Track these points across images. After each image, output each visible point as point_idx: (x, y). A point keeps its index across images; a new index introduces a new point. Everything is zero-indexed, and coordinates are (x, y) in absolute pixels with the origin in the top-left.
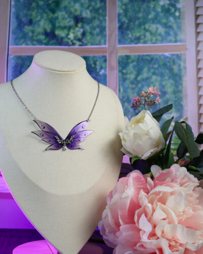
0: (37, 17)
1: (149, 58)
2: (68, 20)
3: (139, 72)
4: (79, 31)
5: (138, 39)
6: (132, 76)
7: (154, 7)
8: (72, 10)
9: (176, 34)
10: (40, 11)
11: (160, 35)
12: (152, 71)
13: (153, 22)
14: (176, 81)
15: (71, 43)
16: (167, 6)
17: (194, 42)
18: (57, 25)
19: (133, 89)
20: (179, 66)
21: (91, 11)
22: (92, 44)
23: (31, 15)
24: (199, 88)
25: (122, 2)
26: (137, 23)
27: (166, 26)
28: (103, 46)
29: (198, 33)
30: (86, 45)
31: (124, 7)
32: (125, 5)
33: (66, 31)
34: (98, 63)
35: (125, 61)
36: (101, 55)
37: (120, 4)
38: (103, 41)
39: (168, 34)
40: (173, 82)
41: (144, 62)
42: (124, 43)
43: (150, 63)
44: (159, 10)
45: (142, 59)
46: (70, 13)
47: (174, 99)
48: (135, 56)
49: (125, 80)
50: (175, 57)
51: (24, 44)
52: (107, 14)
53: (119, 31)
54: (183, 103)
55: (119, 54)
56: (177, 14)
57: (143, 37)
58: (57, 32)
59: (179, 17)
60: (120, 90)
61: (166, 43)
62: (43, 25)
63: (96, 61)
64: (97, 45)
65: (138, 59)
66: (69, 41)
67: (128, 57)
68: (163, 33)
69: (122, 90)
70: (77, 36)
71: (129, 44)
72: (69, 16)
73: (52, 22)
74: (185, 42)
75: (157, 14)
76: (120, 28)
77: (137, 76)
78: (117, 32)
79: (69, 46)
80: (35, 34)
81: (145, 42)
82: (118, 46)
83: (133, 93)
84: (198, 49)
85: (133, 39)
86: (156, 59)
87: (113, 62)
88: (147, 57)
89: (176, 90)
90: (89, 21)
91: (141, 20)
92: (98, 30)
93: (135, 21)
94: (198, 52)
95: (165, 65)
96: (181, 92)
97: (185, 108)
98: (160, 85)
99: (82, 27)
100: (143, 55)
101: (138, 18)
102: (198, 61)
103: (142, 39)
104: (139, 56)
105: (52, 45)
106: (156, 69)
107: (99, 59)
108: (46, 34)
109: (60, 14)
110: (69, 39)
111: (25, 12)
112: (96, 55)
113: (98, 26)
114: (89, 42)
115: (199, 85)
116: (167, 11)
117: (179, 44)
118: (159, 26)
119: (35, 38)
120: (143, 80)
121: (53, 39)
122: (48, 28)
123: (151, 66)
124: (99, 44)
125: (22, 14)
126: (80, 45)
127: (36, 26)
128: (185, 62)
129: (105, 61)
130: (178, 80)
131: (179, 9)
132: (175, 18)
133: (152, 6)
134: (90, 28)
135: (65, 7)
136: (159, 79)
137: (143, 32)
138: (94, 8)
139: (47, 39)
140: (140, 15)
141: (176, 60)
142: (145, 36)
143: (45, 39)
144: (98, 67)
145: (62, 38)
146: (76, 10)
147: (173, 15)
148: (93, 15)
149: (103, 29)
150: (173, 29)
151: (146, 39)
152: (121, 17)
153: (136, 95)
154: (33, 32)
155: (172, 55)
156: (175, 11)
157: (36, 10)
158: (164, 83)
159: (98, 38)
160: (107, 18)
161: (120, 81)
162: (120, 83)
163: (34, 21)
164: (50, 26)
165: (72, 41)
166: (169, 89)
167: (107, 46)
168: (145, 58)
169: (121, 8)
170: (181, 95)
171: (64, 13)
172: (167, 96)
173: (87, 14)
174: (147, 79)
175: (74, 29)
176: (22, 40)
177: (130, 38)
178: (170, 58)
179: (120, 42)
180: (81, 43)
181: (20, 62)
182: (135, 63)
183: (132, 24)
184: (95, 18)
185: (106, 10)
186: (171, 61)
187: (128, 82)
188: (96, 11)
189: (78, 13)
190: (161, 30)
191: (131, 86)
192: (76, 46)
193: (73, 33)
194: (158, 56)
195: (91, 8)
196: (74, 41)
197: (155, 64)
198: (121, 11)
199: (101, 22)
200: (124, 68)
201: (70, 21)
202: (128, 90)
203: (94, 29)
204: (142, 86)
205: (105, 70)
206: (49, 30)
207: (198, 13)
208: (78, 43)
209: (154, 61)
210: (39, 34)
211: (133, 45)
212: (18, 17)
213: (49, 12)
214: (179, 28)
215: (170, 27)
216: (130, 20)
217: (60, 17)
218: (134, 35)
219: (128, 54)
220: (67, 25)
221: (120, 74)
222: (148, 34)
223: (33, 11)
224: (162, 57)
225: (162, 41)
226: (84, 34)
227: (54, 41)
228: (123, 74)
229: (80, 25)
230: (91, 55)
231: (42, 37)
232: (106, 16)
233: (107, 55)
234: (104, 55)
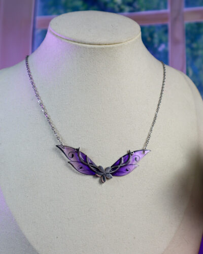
15: (117, 9)
22: (147, 9)
28: (163, 11)
30: (139, 10)
34: (156, 35)
35: (195, 30)
36: (160, 23)
38: (162, 4)
42: (193, 5)
49: (195, 58)
51: (55, 14)
55: (186, 22)
60: (188, 74)
63: (154, 32)
64: (154, 9)
66: (115, 6)
67: (199, 25)
69: (191, 72)
82: (186, 10)
87: (178, 33)
107: (157, 30)
110: (115, 4)
112: (153, 24)
114: (142, 7)
119: (70, 5)
124: (158, 8)
126: (131, 11)
129: (166, 32)
143: (83, 5)
144: (156, 41)
145: (106, 3)
161: (187, 59)
162: (189, 62)
165: (119, 6)
176: (53, 9)
179: (187, 4)
180: (131, 8)
187: (199, 61)
196: (123, 7)
200: (193, 41)
202: (201, 72)
205: (167, 45)
208: (127, 8)
219: (199, 21)
221: (188, 50)
228: (192, 49)
230: (146, 25)
233: (169, 23)
234: (165, 23)
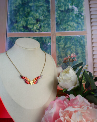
0: (19, 19)
1: (70, 38)
2: (34, 20)
3: (66, 44)
4: (38, 26)
5: (65, 29)
6: (63, 46)
7: (72, 14)
8: (35, 16)
9: (82, 27)
10: (21, 17)
11: (75, 27)
12: (71, 43)
13: (72, 22)
14: (82, 48)
15: (35, 31)
16: (77, 14)
17: (90, 30)
18: (28, 23)
19: (63, 52)
20: (84, 41)
21: (44, 17)
22: (44, 31)
23: (17, 19)
24: (93, 51)
25: (57, 13)
26: (64, 22)
27: (77, 23)
28: (49, 32)
29: (92, 26)
30: (41, 32)
31: (58, 15)
32: (59, 14)
33: (32, 26)
34: (47, 40)
35: (59, 39)
36: (48, 36)
37: (56, 13)
38: (49, 30)
39: (78, 27)
40: (81, 49)
41: (67, 39)
42: (59, 31)
43: (70, 40)
44: (74, 16)
45: (67, 38)
46: (34, 18)
47: (82, 56)
48: (64, 36)
49: (59, 47)
50: (81, 37)
51: (14, 32)
52: (51, 18)
53: (56, 26)
54: (86, 58)
55: (56, 36)
56: (82, 18)
57: (67, 28)
58: (28, 26)
59: (83, 19)
60: (57, 52)
61: (78, 31)
62: (22, 23)
63: (46, 39)
64: (46, 32)
65: (65, 38)
66: (34, 30)
67: (60, 37)
68: (76, 26)
69: (58, 52)
70: (37, 28)
71: (61, 31)
72: (34, 19)
73: (26, 22)
74: (86, 30)
75: (73, 18)
76: (57, 24)
77: (65, 46)
78: (55, 26)
79: (34, 32)
80: (19, 27)
81: (68, 30)
82: (56, 32)
83: (63, 54)
84: (92, 33)
85: (63, 29)
86: (73, 38)
87: (54, 39)
88: (69, 37)
89: (83, 52)
90: (43, 21)
91: (66, 21)
92: (47, 25)
93: (63, 21)
94: (92, 35)
95: (77, 40)
96: (85, 53)
97: (87, 60)
98: (75, 50)
99: (40, 24)
100: (67, 36)
101: (65, 20)
102: (92, 39)
103: (67, 29)
104: (65, 36)
105: (26, 32)
106: (73, 42)
107: (47, 38)
108: (24, 27)
109: (30, 18)
110: (34, 29)
111: (14, 17)
112: (46, 36)
113: (47, 23)
114: (43, 31)
115: (93, 50)
116: (77, 16)
117: (83, 31)
118: (74, 23)
119: (19, 29)
120: (68, 47)
121: (26, 29)
122: (25, 24)
123: (71, 41)
124: (47, 31)
125: (13, 19)
126: (39, 32)
127: (19, 23)
128: (86, 39)
129: (50, 39)
130: (84, 48)
131: (83, 16)
132: (81, 19)
133: (71, 14)
134: (43, 24)
135: (32, 15)
136: (75, 47)
137: (67, 26)
138: (45, 15)
139: (24, 29)
140: (66, 18)
141: (82, 38)
142: (68, 27)
143: (23, 29)
144: (47, 42)
145: (31, 29)
146: (37, 16)
147: (80, 18)
148: (45, 18)
149: (49, 25)
150: (80, 24)
151: (69, 29)
152: (57, 19)
153: (64, 54)
154: (18, 26)
155: (80, 36)
156: (81, 16)
157: (19, 17)
158: (77, 49)
159: (47, 29)
160: (51, 20)
161: (57, 48)
162: (57, 49)
163: (18, 21)
164: (25, 23)
165: (35, 30)
166: (80, 52)
167: (51, 32)
168: (68, 37)
169: (57, 15)
170: (85, 54)
171: (31, 18)
172: (79, 55)
173: (42, 18)
174: (69, 47)
175: (36, 25)
176: (13, 30)
177: (61, 29)
178: (80, 37)
179: (57, 30)
180: (39, 31)
181: (12, 40)
182: (64, 40)
183: (62, 22)
184: (45, 20)
185: (50, 16)
186: (80, 39)
187: (60, 49)
188: (46, 16)
189: (38, 18)
190: (75, 25)
191: (62, 50)
192: (37, 32)
193: (36, 26)
194: (74, 37)
195: (43, 15)
196: (36, 30)
197: (73, 40)
198: (57, 17)
199: (48, 21)
200: (59, 42)
201: (34, 21)
202: (61, 52)
203: (45, 25)
204: (67, 50)
205: (50, 43)
206: (25, 25)
207: (91, 17)
208: (38, 31)
209: (72, 39)
210: (20, 27)
211: (63, 32)
212: (11, 20)
213: (25, 17)
214: (83, 24)
215: (79, 24)
216: (61, 21)
217: (30, 20)
218: (63, 27)
219: (60, 36)
220: (33, 23)
221: (57, 45)
222: (69, 27)
223: (18, 17)
224: (76, 37)
225: (76, 30)
226: (40, 27)
227: (27, 30)
228: (58, 45)
229: (39, 23)
230: (44, 36)
231: (22, 28)
232: (50, 19)
233: (51, 36)
234: (50, 36)
